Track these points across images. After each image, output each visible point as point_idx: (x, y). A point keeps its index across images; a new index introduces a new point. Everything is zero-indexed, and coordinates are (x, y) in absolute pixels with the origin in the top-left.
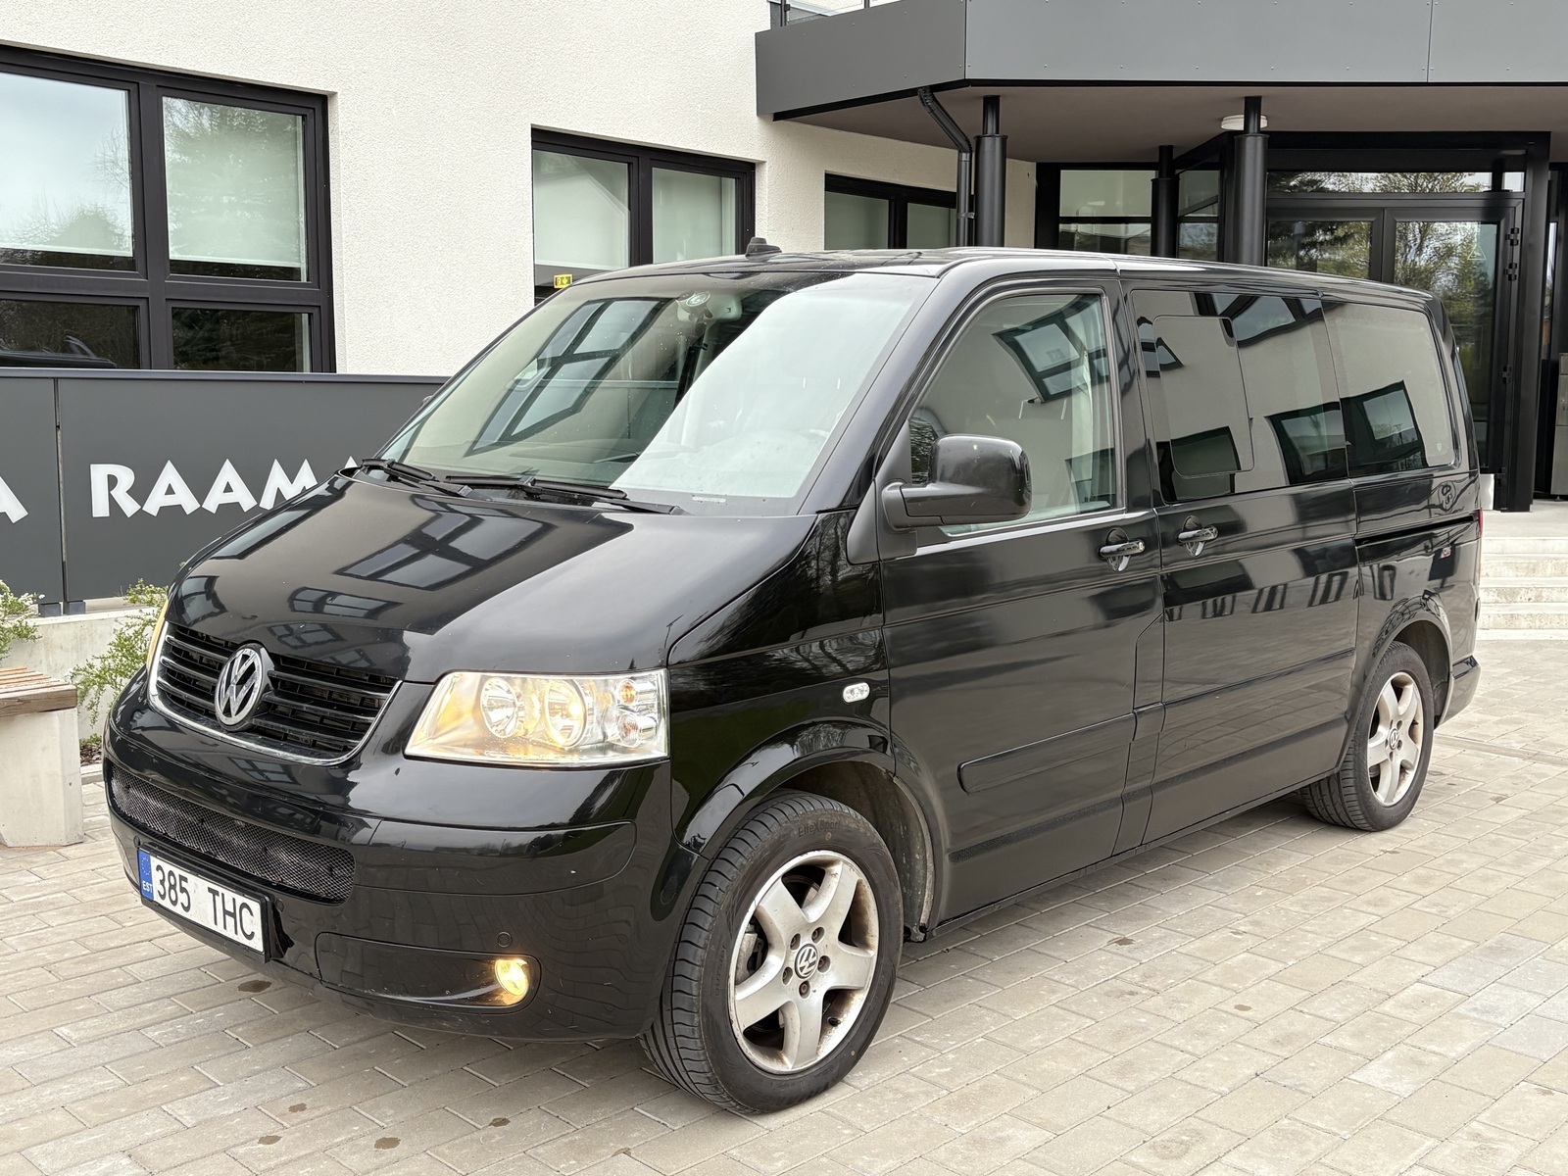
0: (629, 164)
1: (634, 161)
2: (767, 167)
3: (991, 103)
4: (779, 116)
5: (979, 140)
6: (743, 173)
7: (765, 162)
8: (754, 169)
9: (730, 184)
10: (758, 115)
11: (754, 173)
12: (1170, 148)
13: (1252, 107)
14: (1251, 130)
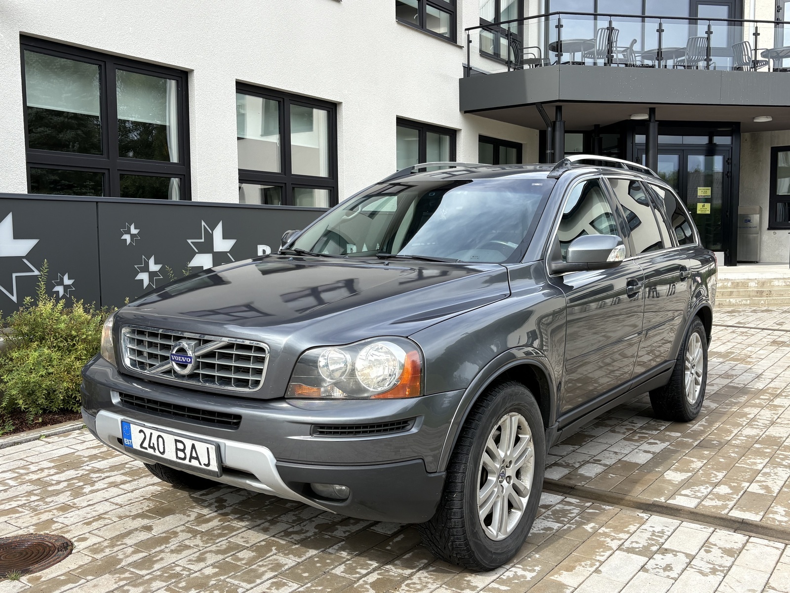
0: (419, 130)
1: (421, 129)
2: (462, 131)
3: (559, 109)
4: (466, 112)
5: (554, 123)
6: (452, 133)
7: (461, 130)
8: (456, 132)
9: (447, 139)
10: (460, 111)
11: (456, 134)
12: (599, 125)
13: (652, 111)
14: (652, 120)
